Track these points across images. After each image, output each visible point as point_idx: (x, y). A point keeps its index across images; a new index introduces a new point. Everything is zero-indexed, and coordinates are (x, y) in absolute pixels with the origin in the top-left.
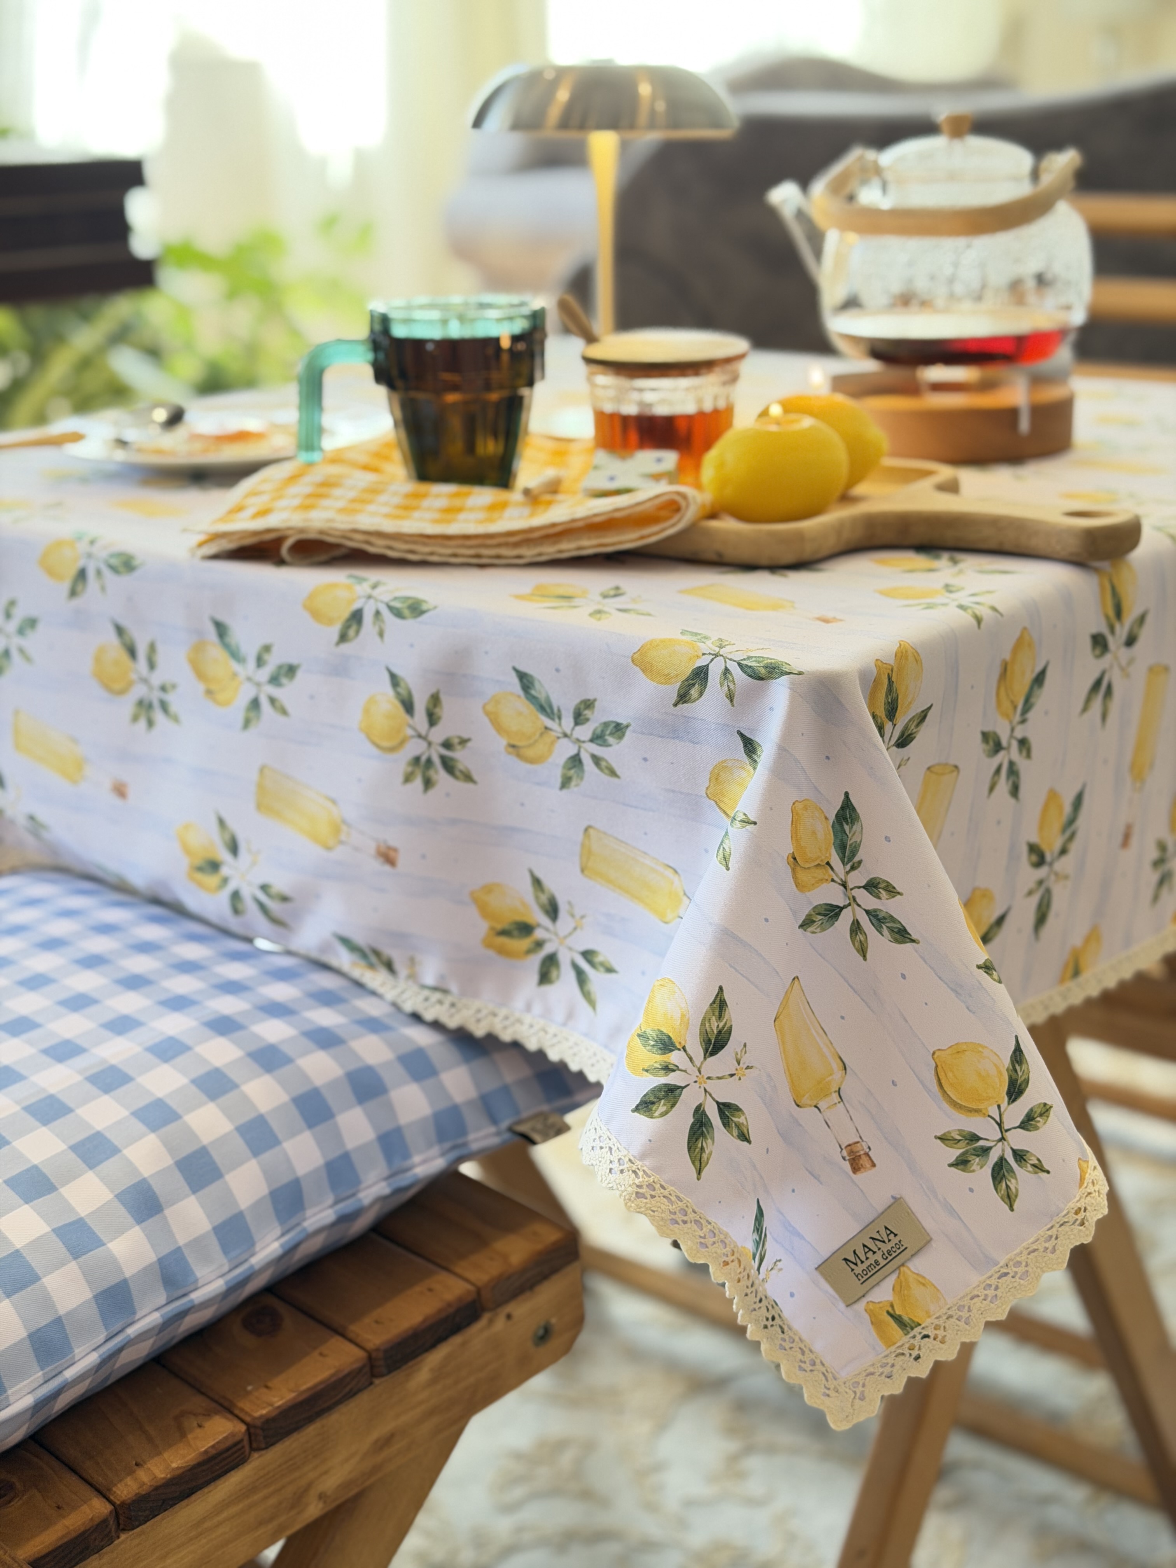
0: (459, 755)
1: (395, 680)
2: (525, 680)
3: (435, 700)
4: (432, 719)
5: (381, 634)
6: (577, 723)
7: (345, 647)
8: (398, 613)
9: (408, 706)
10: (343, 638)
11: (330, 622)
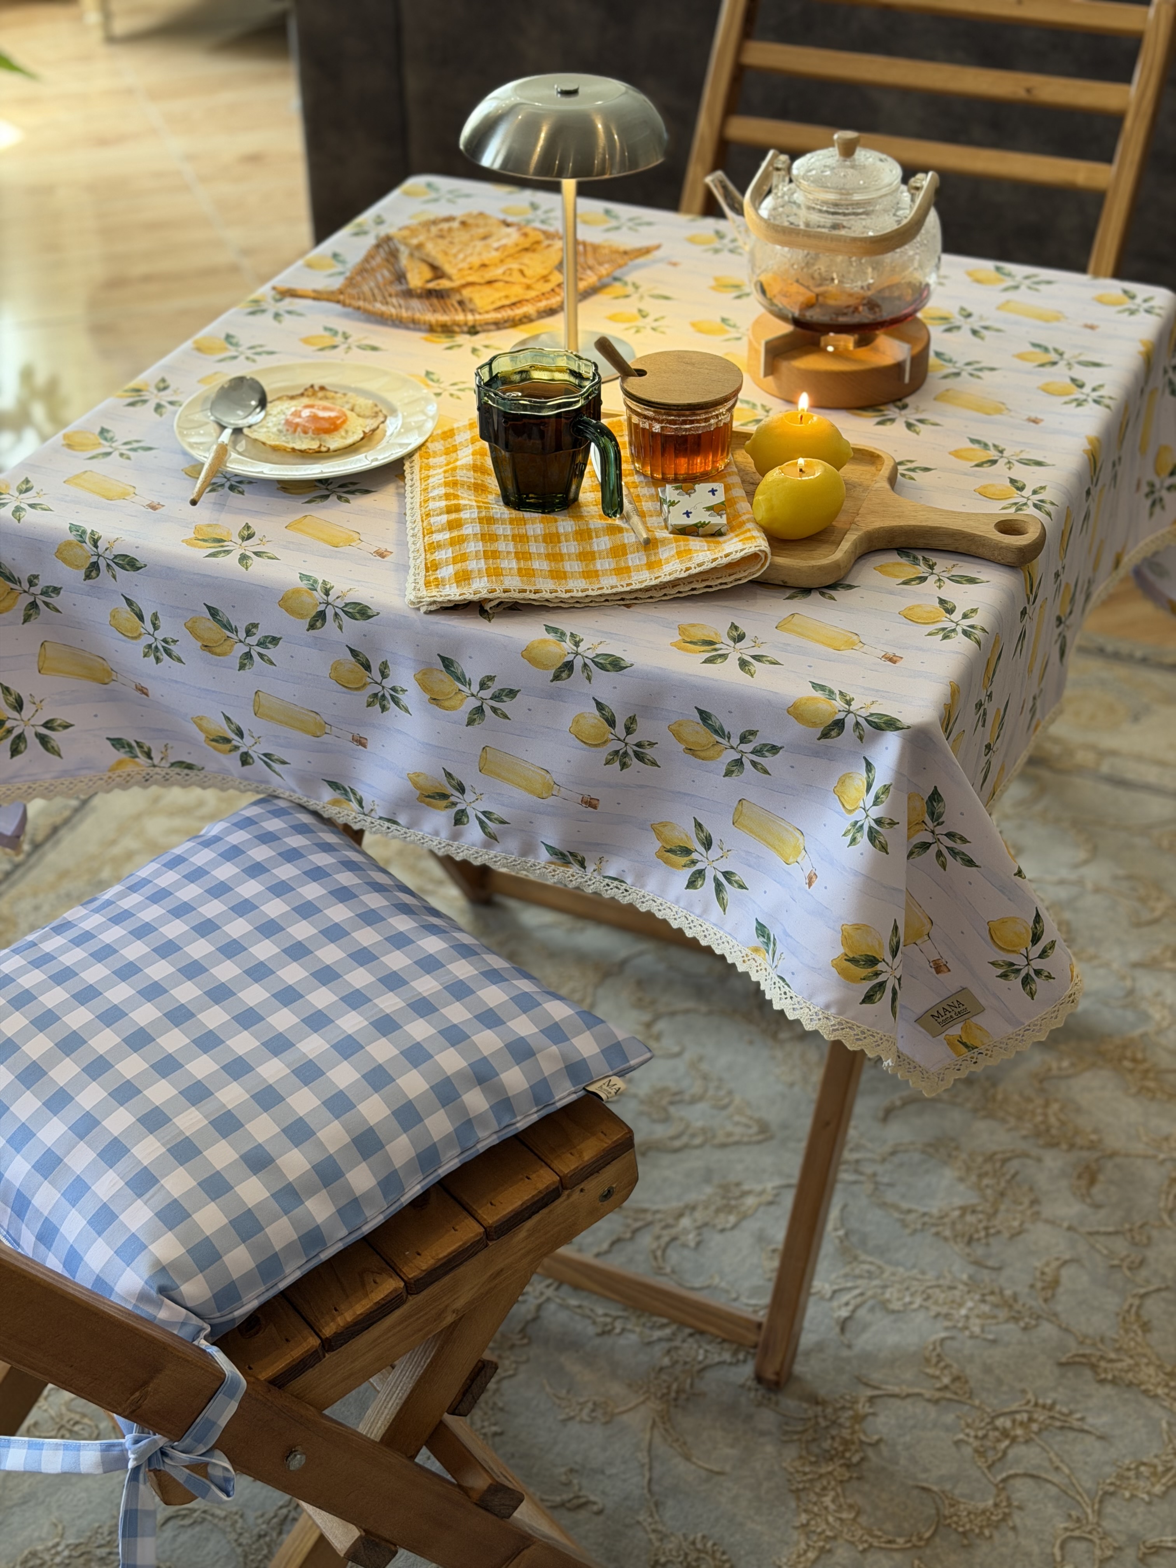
0: (649, 752)
1: (600, 706)
2: (704, 716)
3: (633, 719)
4: (629, 731)
5: (589, 678)
6: (741, 742)
7: (558, 683)
8: (602, 667)
9: (611, 722)
10: (557, 677)
11: (545, 667)
